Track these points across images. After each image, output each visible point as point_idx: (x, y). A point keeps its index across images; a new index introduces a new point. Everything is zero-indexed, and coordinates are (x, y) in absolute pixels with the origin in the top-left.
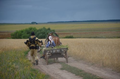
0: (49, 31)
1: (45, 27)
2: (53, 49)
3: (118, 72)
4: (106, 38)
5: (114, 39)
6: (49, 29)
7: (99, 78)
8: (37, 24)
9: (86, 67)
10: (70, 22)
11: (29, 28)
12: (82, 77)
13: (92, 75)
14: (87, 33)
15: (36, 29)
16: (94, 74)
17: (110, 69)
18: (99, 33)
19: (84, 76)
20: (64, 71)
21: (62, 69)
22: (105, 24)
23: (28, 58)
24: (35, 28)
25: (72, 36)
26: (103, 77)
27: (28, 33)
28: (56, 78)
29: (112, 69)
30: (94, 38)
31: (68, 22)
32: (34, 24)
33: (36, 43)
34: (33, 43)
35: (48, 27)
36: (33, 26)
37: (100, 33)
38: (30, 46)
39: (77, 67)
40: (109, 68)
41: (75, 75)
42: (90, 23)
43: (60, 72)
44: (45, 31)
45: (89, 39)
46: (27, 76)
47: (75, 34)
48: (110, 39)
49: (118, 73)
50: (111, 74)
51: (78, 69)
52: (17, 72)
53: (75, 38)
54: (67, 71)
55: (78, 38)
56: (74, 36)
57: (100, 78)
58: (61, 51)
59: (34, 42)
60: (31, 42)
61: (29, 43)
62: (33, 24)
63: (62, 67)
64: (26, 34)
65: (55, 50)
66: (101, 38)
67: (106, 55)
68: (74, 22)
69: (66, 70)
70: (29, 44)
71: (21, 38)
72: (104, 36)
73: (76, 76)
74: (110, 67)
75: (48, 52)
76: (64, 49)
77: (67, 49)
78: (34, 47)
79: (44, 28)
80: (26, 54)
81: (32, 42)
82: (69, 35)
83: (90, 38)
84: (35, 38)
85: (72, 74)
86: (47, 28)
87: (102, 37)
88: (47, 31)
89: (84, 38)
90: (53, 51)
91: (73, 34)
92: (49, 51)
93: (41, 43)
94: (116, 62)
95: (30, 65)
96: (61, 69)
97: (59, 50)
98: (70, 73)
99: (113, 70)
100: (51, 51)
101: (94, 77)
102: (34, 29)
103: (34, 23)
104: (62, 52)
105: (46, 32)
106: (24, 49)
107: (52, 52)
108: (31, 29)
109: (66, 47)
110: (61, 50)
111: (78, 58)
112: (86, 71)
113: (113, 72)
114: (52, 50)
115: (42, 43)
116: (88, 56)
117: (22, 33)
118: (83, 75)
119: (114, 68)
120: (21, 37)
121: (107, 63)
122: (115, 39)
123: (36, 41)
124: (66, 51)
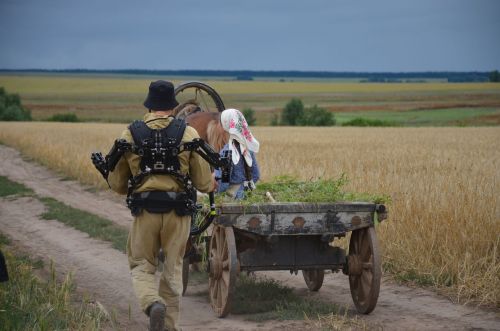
9: (121, 212)
10: (67, 71)
12: (109, 240)
19: (115, 238)
20: (54, 222)
21: (46, 217)
25: (72, 113)
28: (27, 244)
31: (61, 71)
33: (185, 167)
34: (159, 165)
38: (135, 185)
39: (93, 210)
41: (86, 235)
43: (41, 226)
47: (82, 109)
51: (96, 216)
53: (83, 121)
54: (62, 225)
56: (79, 116)
58: (332, 221)
59: (172, 160)
60: (146, 160)
63: (47, 211)
65: (288, 210)
69: (60, 220)
75: (243, 221)
77: (380, 209)
78: (172, 195)
81: (159, 157)
82: (63, 112)
84: (178, 129)
85: (78, 231)
89: (110, 121)
90: (279, 217)
91: (78, 108)
96: (44, 218)
97: (321, 217)
98: (72, 229)
100: (265, 221)
104: (341, 227)
107: (272, 226)
110: (331, 212)
111: (95, 183)
112: (121, 224)
114: (272, 212)
118: (113, 236)
123: (184, 155)
124: (363, 225)
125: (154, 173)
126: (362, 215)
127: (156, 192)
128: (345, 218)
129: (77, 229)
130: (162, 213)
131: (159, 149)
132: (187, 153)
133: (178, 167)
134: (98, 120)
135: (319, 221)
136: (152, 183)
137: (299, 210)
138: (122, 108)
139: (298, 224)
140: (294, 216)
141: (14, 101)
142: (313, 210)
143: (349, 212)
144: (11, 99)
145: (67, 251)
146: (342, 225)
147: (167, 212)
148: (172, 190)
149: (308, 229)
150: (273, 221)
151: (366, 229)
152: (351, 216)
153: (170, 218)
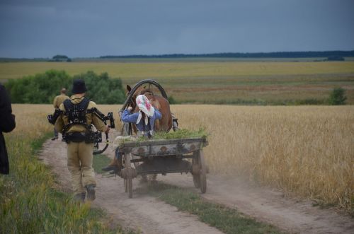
0: (104, 82)
1: (92, 72)
2: (150, 141)
3: (297, 202)
4: (265, 104)
5: (287, 107)
6: (105, 77)
7: (244, 217)
8: (69, 60)
10: (165, 56)
11: (47, 73)
12: (196, 214)
13: (225, 210)
14: (213, 90)
15: (67, 77)
16: (232, 206)
17: (275, 191)
18: (246, 89)
19: (202, 211)
22: (265, 64)
23: (41, 160)
24: (64, 73)
26: (257, 216)
27: (42, 88)
29: (281, 194)
30: (234, 103)
31: (160, 57)
32: (62, 61)
33: (89, 121)
34: (76, 120)
35: (103, 72)
36: (58, 67)
37: (251, 90)
38: (66, 130)
40: (273, 189)
41: (175, 209)
42: (223, 61)
44: (93, 83)
45: (219, 106)
46: (37, 213)
47: (178, 91)
48: (279, 107)
49: (298, 204)
50: (277, 208)
52: (9, 200)
53: (180, 103)
55: (186, 102)
56: (175, 98)
57: (248, 218)
58: (180, 148)
60: (70, 118)
61: (65, 118)
62: (57, 61)
64: (38, 90)
65: (158, 144)
66: (251, 105)
67: (266, 154)
68: (175, 56)
70: (63, 124)
71: (23, 102)
72: (259, 100)
73: (178, 211)
74: (277, 187)
75: (135, 150)
76: (190, 141)
77: (204, 141)
78: (83, 134)
79: (91, 74)
80: (36, 149)
81: (75, 116)
83: (222, 103)
84: (85, 103)
85: (168, 205)
86: (98, 73)
87: (255, 100)
88: (99, 83)
89: (205, 102)
90: (153, 147)
91: (174, 91)
92: (138, 148)
93: (108, 122)
94: (293, 174)
95: (47, 180)
97: (175, 146)
98: (162, 203)
99: (283, 196)
100: (146, 149)
101: (231, 216)
102: (60, 76)
103: (60, 59)
104: (186, 151)
105: (96, 84)
106: (31, 132)
107: (150, 152)
108: (52, 75)
109: (197, 136)
110: (179, 143)
113: (283, 200)
114: (150, 145)
115: (112, 120)
116: (213, 154)
117: (27, 87)
118: (200, 209)
119: (286, 189)
120: (24, 99)
121: (268, 176)
122: (291, 107)
123: (88, 115)
124: (197, 149)
125: (74, 124)
126: (196, 144)
127: (75, 133)
128: (187, 146)
129: (167, 203)
130: (79, 142)
131: (75, 113)
132: (90, 114)
133: (85, 121)
134: (193, 102)
135: (175, 148)
136: (73, 128)
137: (164, 143)
138: (216, 90)
139: (164, 150)
140: (161, 146)
141: (117, 86)
142: (170, 143)
143: (189, 143)
144: (114, 83)
145: (157, 224)
146: (186, 150)
147: (81, 141)
148: (83, 131)
149: (168, 152)
150: (150, 149)
151: (198, 151)
152: (190, 145)
153: (82, 145)
